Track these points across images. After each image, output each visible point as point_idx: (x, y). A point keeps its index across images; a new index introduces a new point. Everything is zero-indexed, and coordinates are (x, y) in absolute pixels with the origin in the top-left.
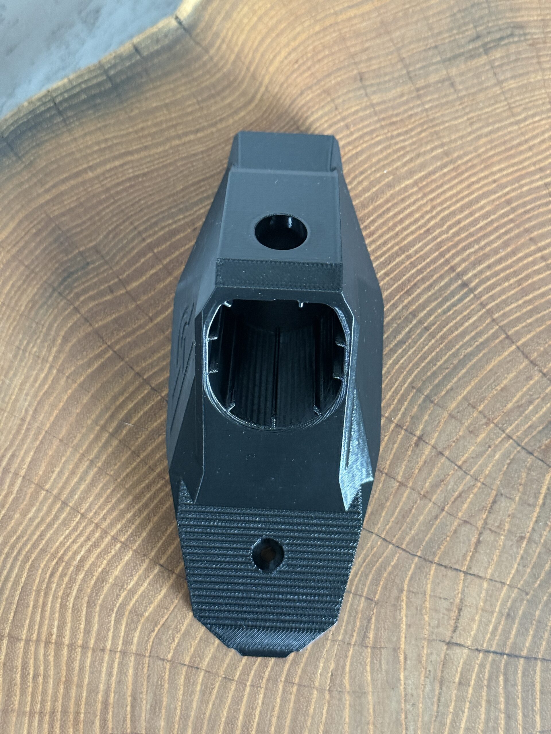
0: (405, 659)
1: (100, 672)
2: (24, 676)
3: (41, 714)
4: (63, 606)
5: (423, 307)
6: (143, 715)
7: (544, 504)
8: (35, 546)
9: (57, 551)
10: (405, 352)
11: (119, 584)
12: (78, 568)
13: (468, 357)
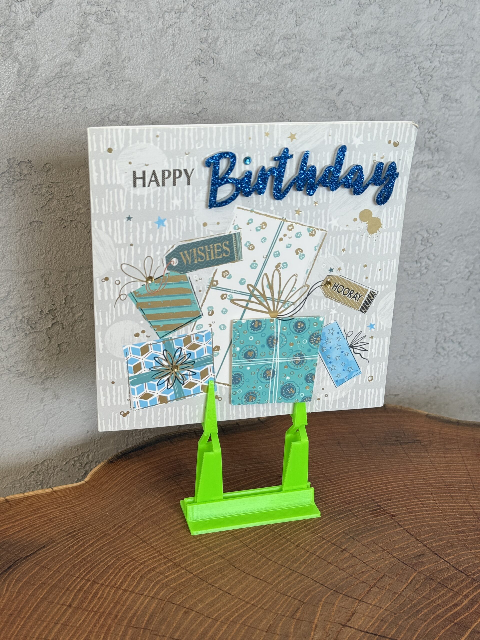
0: (316, 627)
1: (137, 602)
2: (94, 597)
3: (97, 612)
4: (128, 576)
5: (356, 509)
6: (154, 623)
7: (411, 583)
8: (122, 553)
9: (133, 556)
10: (343, 521)
11: (161, 573)
12: (141, 564)
13: (377, 528)
